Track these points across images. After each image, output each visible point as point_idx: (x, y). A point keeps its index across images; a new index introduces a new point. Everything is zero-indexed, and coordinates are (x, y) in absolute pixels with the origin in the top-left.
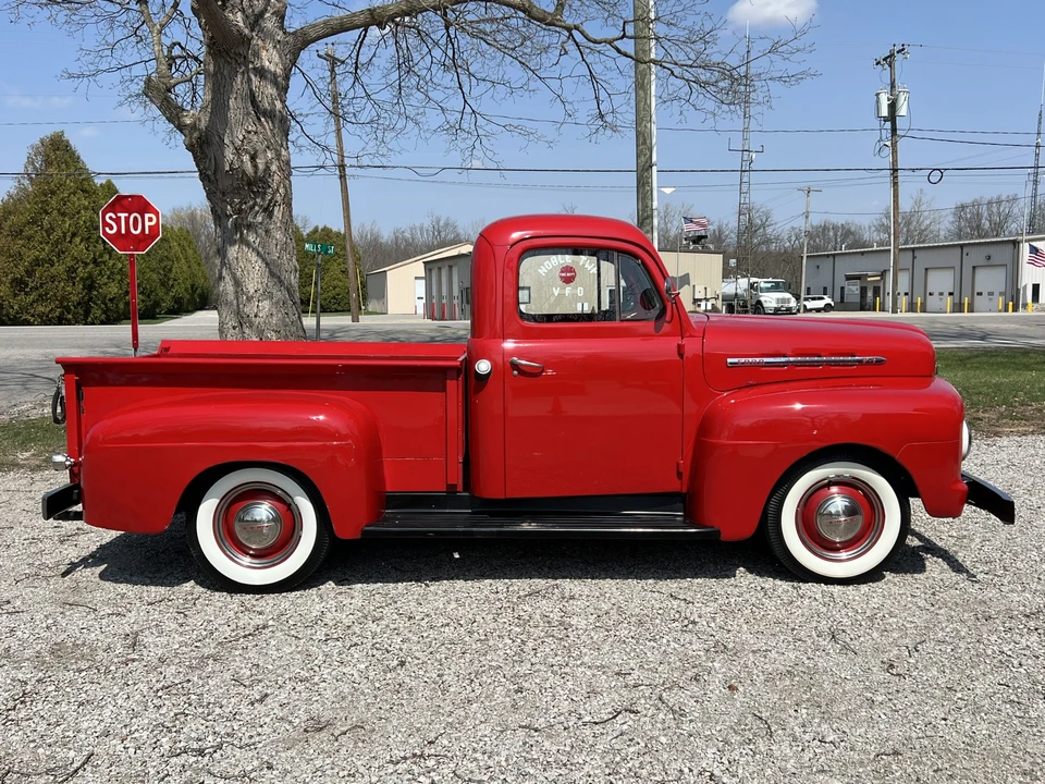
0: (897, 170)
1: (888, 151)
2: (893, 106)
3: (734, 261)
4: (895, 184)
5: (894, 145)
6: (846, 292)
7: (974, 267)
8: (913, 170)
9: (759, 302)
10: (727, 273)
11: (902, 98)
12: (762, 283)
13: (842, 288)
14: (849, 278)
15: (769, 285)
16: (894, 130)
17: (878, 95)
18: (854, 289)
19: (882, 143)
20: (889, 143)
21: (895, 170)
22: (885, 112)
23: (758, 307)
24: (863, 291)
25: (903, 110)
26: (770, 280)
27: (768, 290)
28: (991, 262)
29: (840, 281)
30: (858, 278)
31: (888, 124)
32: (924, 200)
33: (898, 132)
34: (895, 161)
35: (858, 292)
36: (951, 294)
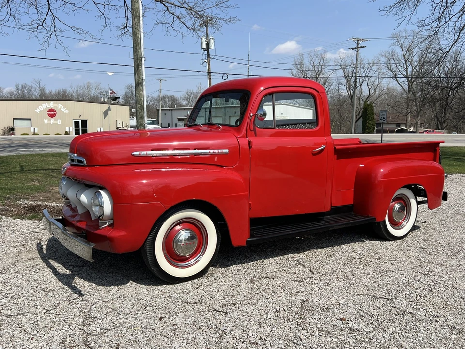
0: (210, 73)
1: (206, 64)
2: (208, 44)
3: (134, 109)
4: (210, 79)
5: (209, 62)
6: (178, 126)
8: (217, 73)
10: (132, 115)
11: (212, 41)
12: (147, 120)
13: (176, 124)
14: (179, 120)
16: (208, 55)
17: (201, 39)
18: (181, 125)
19: (204, 61)
20: (207, 61)
22: (205, 47)
25: (212, 47)
26: (150, 119)
27: (149, 124)
29: (175, 121)
30: (183, 119)
31: (206, 52)
32: (202, 88)
33: (210, 56)
34: (209, 69)
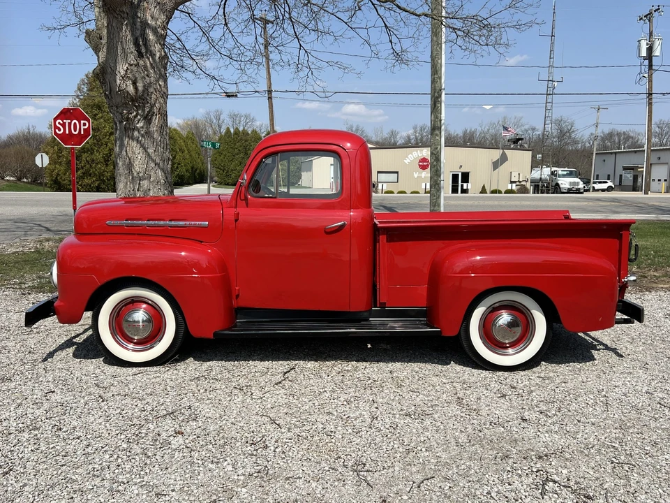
0: (651, 94)
1: (646, 80)
2: (650, 49)
3: (540, 155)
4: (650, 104)
5: (650, 77)
6: (623, 178)
8: (664, 94)
9: (557, 184)
10: (535, 164)
11: (657, 43)
12: (560, 171)
13: (621, 176)
14: (625, 169)
15: (565, 173)
16: (650, 66)
17: (639, 41)
18: (629, 176)
19: (641, 75)
20: (646, 75)
21: (650, 94)
22: (644, 53)
23: (557, 189)
24: (635, 178)
25: (657, 52)
26: (566, 169)
27: (564, 176)
29: (619, 171)
30: (632, 168)
31: (647, 62)
33: (653, 67)
34: (650, 87)
35: (632, 178)
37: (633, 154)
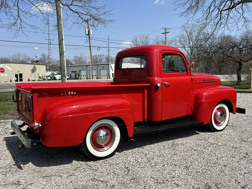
0: (91, 47)
1: (88, 42)
2: (89, 32)
3: (48, 67)
4: (91, 50)
5: (90, 41)
6: (71, 75)
7: (100, 70)
8: (94, 47)
9: (55, 78)
10: (47, 70)
11: (91, 30)
12: (55, 73)
13: (71, 74)
14: (72, 72)
15: (57, 73)
16: (89, 37)
17: (85, 29)
18: (73, 75)
19: (87, 40)
20: (88, 40)
21: (90, 47)
22: (87, 33)
23: (55, 79)
24: (76, 75)
25: (91, 33)
26: (57, 72)
27: (57, 74)
28: (104, 68)
30: (74, 72)
31: (88, 36)
32: (83, 54)
33: (90, 38)
34: (90, 45)
35: (74, 75)
36: (96, 75)
37: (74, 67)
